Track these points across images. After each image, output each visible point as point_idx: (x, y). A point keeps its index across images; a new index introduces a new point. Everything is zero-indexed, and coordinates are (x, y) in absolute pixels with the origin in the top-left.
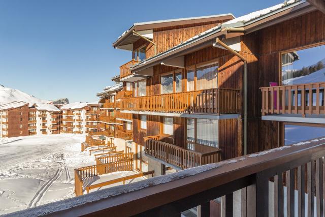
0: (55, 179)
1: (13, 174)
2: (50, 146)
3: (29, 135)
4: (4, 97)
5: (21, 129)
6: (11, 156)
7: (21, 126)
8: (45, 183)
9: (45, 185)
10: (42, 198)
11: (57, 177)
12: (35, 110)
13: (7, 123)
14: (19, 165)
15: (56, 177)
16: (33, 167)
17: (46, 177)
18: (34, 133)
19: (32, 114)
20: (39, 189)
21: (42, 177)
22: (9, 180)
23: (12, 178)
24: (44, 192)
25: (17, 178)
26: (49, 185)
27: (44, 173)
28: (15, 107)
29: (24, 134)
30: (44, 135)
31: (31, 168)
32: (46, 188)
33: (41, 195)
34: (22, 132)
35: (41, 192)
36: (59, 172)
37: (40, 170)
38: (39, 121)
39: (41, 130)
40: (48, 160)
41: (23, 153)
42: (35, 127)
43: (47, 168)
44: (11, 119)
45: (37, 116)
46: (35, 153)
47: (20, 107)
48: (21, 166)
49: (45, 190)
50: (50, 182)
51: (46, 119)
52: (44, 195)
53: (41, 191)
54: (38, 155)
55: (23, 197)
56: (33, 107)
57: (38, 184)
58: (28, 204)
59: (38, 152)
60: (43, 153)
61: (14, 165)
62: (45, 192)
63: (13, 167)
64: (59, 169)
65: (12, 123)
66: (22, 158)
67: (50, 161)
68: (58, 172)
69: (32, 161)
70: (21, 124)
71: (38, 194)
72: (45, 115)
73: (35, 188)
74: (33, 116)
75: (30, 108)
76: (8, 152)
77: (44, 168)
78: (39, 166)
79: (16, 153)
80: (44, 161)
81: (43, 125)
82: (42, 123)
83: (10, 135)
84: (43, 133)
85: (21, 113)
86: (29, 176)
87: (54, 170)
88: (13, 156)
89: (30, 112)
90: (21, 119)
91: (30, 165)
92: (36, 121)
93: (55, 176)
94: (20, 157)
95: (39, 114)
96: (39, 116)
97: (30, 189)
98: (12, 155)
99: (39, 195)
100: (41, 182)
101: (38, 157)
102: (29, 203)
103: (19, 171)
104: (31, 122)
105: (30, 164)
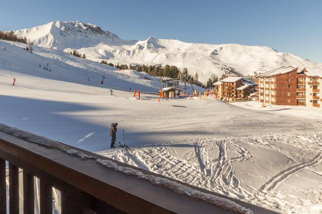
0: (309, 165)
1: (266, 143)
2: (318, 122)
3: (298, 105)
4: (277, 62)
5: (289, 98)
6: (270, 125)
7: (289, 94)
8: (295, 165)
9: (294, 167)
10: (285, 179)
11: (314, 163)
12: (305, 77)
13: (275, 90)
14: (274, 136)
15: (312, 163)
16: (288, 142)
17: (298, 158)
18: (303, 104)
19: (301, 81)
20: (286, 168)
21: (294, 156)
22: (259, 147)
23: (263, 146)
24: (289, 174)
25: (268, 148)
26: (298, 169)
27: (298, 152)
28: (283, 73)
29: (292, 104)
30: (316, 108)
31: (285, 142)
32: (294, 171)
33: (286, 176)
34: (289, 101)
35: (286, 173)
36: (319, 158)
37: (294, 147)
38: (309, 90)
39: (311, 101)
40: (309, 139)
41: (283, 124)
42: (304, 97)
43: (304, 148)
44: (279, 86)
45: (307, 83)
46: (295, 127)
47: (288, 73)
48: (275, 137)
49: (291, 173)
50: (302, 166)
51: (318, 88)
52: (288, 177)
53: (287, 171)
54: (298, 130)
55: (267, 170)
56: (302, 72)
57: (287, 162)
58: (268, 179)
59: (300, 126)
60: (305, 129)
61: (269, 134)
62: (291, 175)
63: (268, 136)
64: (319, 155)
65: (280, 90)
66: (280, 129)
67: (311, 141)
68: (317, 157)
69: (289, 135)
70: (289, 91)
71: (282, 173)
72: (316, 83)
73: (282, 166)
74: (302, 83)
75: (298, 74)
76: (269, 119)
77: (300, 147)
78: (295, 142)
79: (276, 122)
80: (303, 138)
81: (314, 95)
82: (312, 92)
83: (278, 103)
84: (315, 106)
85: (289, 80)
86: (279, 150)
87: (312, 153)
88: (272, 125)
89: (299, 79)
90: (289, 86)
91: (285, 139)
92: (305, 90)
93: (311, 161)
94: (278, 127)
95: (309, 81)
96: (309, 83)
97: (276, 164)
98: (271, 123)
99: (283, 175)
100: (290, 162)
101: (297, 132)
102: (271, 178)
103: (272, 142)
104: (299, 90)
105: (285, 137)
